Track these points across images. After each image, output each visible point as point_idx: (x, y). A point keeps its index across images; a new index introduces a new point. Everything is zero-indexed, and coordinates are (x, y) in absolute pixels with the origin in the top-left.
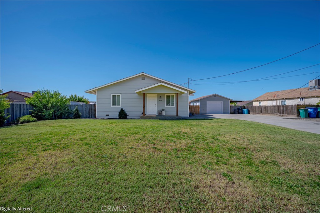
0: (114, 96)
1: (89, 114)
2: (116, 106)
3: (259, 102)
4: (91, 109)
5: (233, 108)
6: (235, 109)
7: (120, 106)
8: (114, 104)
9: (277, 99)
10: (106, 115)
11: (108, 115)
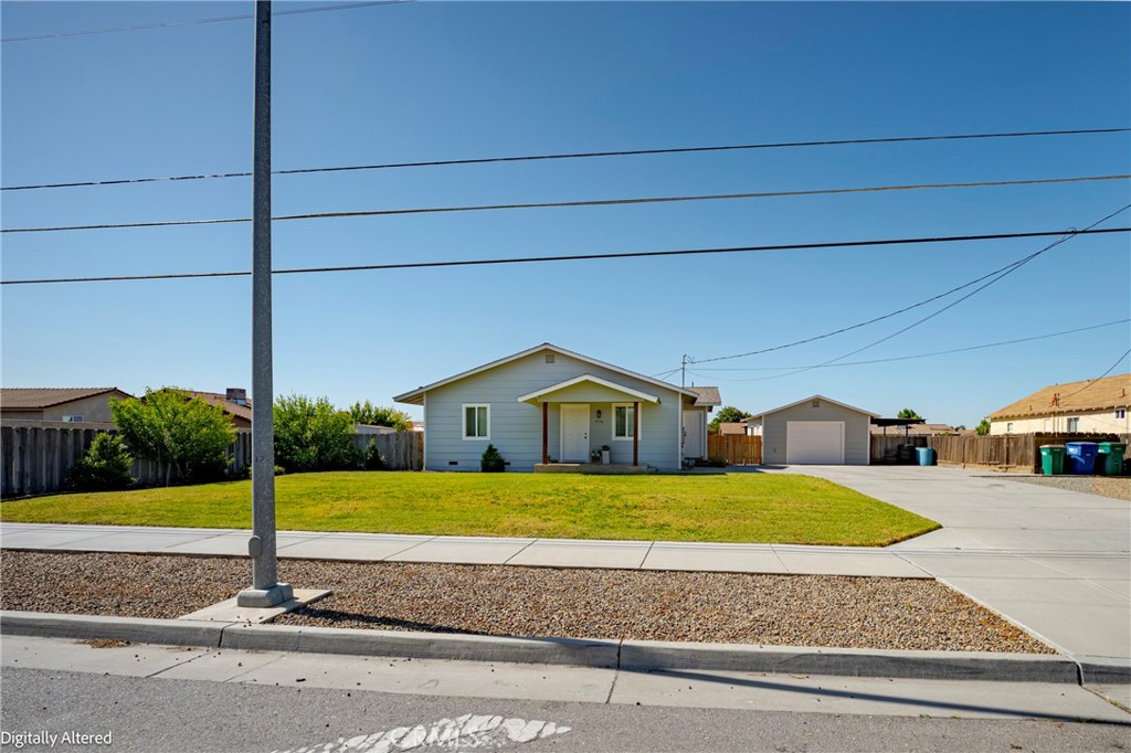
0: (470, 411)
1: (405, 460)
2: (476, 438)
3: (1006, 423)
4: (411, 447)
5: (883, 447)
6: (889, 446)
7: (488, 438)
8: (470, 433)
9: (1054, 414)
10: (451, 463)
11: (456, 463)
